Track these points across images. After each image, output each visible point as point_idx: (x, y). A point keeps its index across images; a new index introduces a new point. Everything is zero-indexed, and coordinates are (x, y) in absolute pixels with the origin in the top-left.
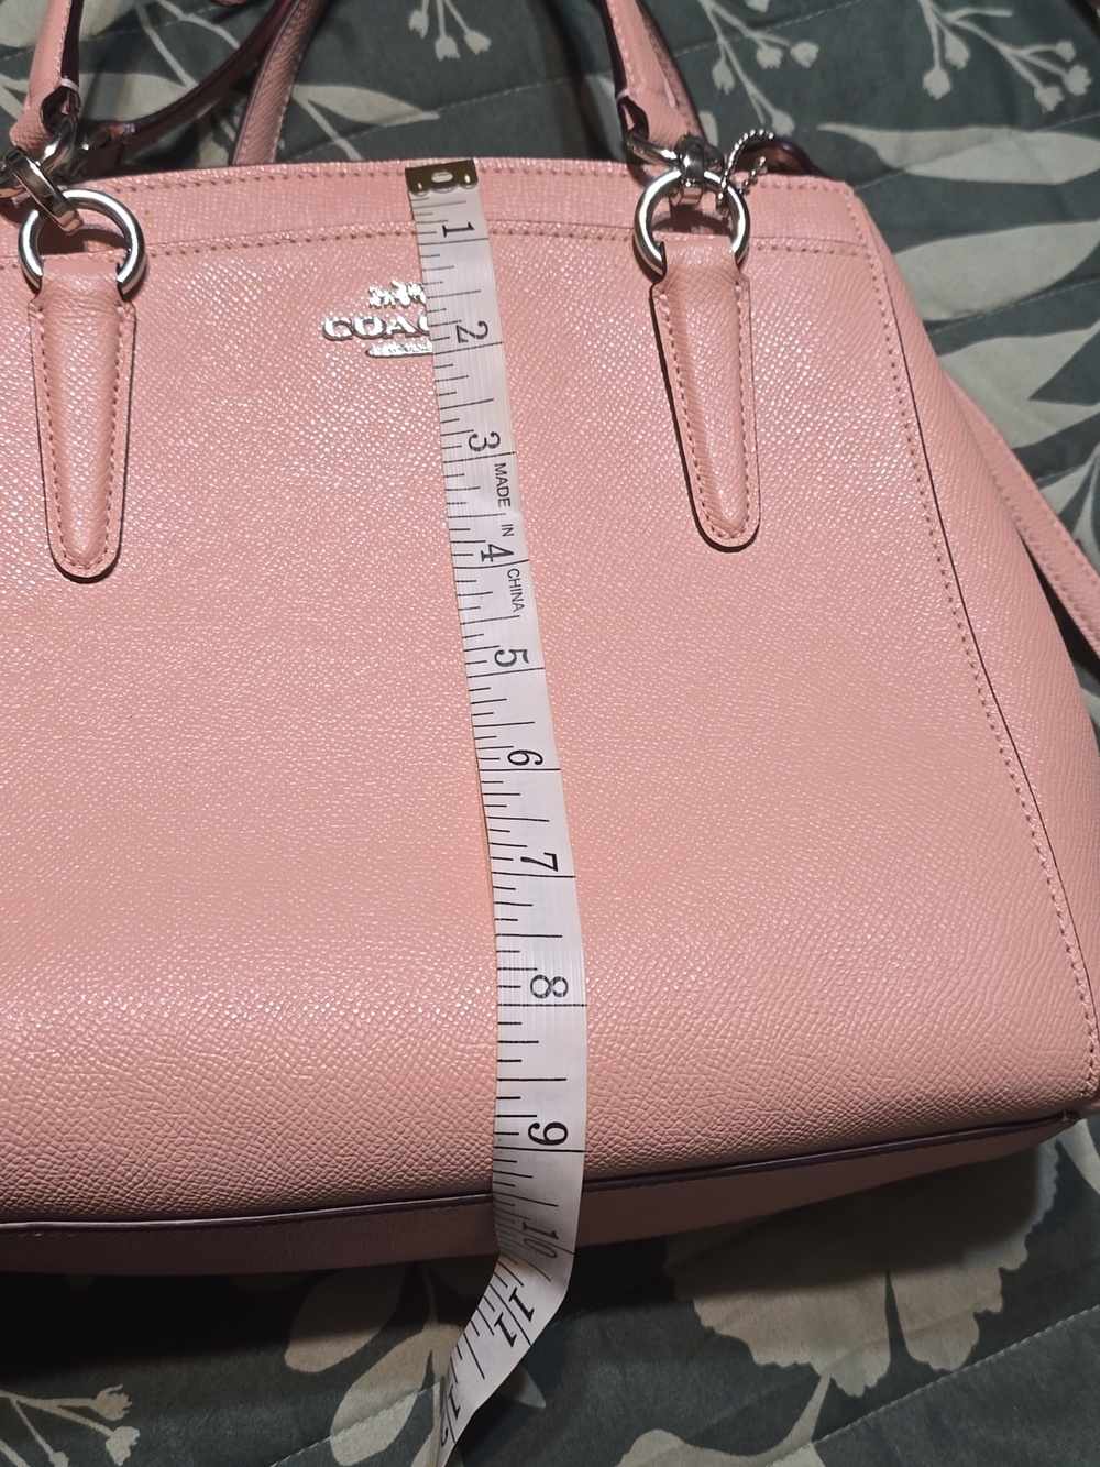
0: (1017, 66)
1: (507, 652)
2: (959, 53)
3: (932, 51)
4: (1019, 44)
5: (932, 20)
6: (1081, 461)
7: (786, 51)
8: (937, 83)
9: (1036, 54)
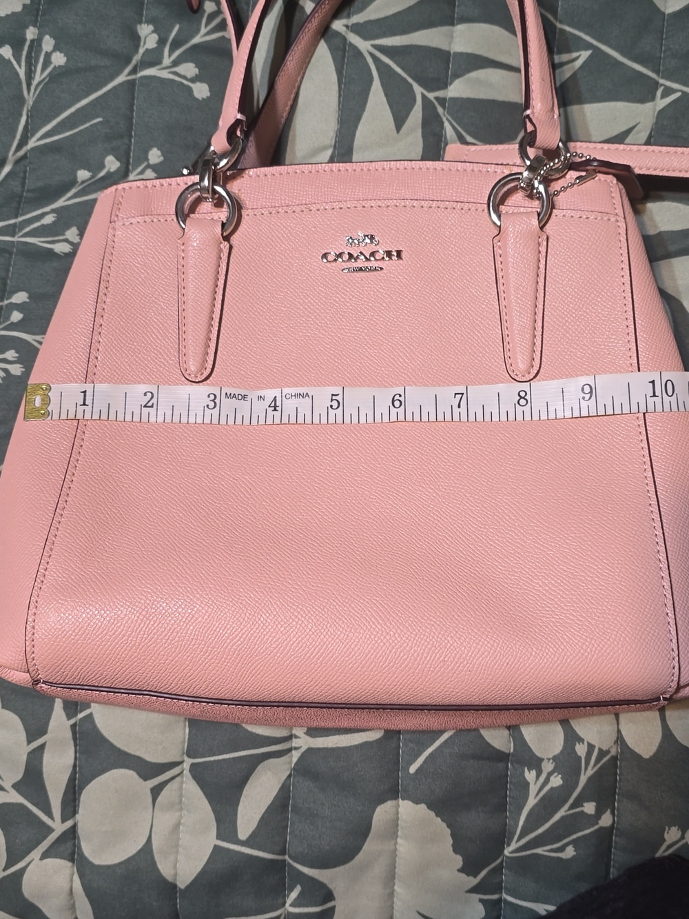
0: (208, 38)
1: (332, 404)
2: (189, 69)
3: (182, 84)
4: (198, 30)
5: (165, 74)
6: (442, 123)
7: (149, 166)
8: (201, 91)
9: (206, 25)
